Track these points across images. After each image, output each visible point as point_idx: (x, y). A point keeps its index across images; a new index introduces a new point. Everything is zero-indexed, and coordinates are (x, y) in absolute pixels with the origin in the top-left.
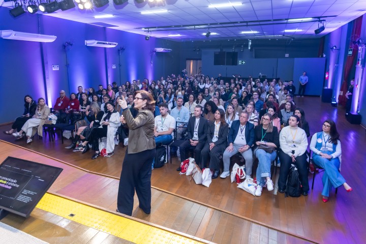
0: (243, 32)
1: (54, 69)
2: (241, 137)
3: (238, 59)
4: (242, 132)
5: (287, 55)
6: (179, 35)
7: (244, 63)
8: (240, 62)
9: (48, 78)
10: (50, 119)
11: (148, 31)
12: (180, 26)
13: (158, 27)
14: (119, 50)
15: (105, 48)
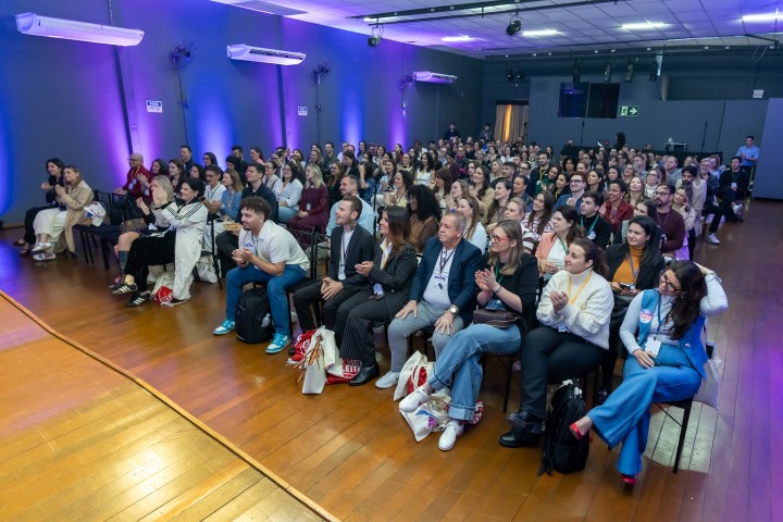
0: (626, 27)
1: (150, 109)
2: (437, 282)
3: (619, 102)
4: (442, 268)
5: (758, 93)
6: (466, 39)
7: (634, 111)
8: (624, 111)
9: (136, 129)
10: (90, 215)
11: (377, 24)
12: (447, 8)
13: (400, 13)
14: (316, 73)
15: (279, 67)
